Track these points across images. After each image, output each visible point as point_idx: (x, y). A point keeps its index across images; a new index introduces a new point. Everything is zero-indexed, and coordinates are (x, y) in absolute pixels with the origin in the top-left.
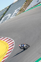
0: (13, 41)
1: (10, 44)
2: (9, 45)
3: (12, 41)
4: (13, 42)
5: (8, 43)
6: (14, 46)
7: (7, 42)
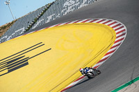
0: (125, 28)
1: (119, 33)
2: (117, 33)
3: (123, 27)
4: (124, 30)
5: (116, 30)
6: (125, 36)
7: (114, 29)
